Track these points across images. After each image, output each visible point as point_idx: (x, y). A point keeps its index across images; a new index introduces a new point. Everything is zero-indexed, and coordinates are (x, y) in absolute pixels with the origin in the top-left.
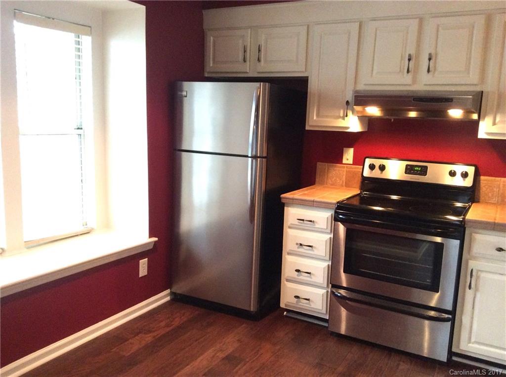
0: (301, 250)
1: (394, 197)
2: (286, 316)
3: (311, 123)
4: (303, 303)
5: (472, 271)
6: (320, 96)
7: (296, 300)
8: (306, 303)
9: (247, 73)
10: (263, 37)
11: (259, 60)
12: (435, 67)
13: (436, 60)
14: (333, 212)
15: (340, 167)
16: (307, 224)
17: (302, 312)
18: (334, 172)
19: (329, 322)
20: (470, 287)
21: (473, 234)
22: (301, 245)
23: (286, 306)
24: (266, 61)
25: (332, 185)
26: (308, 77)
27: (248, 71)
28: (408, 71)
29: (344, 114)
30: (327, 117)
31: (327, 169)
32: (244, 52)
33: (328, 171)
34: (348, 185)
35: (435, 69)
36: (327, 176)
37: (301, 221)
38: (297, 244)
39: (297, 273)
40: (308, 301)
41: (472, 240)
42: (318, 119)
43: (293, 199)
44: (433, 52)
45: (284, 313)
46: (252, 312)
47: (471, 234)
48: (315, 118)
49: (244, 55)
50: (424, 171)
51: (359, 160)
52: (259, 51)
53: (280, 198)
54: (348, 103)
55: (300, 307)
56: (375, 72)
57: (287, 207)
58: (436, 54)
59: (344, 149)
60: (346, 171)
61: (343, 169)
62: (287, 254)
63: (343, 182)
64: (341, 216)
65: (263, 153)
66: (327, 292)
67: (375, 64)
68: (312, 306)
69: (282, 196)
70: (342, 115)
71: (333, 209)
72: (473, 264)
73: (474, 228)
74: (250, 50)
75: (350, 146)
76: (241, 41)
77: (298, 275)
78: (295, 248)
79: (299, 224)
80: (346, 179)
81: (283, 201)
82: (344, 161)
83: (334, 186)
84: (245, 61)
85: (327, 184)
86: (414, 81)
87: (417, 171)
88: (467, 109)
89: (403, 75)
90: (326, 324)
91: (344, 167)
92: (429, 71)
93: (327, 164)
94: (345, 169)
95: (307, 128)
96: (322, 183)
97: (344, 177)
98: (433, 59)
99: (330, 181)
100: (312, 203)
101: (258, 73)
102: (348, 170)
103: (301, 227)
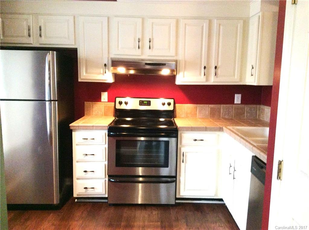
0: (87, 157)
1: (129, 119)
2: (77, 202)
3: (82, 77)
4: (90, 191)
5: (183, 153)
6: (86, 60)
7: (85, 190)
8: (92, 191)
9: (31, 44)
10: (42, 21)
11: (40, 36)
12: (153, 46)
13: (153, 42)
14: (106, 132)
15: (101, 104)
16: (90, 141)
17: (89, 197)
18: (96, 108)
19: (108, 199)
20: (183, 162)
21: (182, 134)
22: (86, 155)
23: (77, 196)
24: (46, 37)
25: (96, 115)
26: (77, 48)
27: (32, 43)
28: (139, 48)
29: (103, 72)
30: (93, 73)
31: (91, 106)
32: (29, 31)
33: (92, 106)
34: (106, 114)
35: (153, 48)
36: (92, 110)
37: (86, 140)
38: (83, 155)
39: (85, 173)
40: (93, 189)
41: (182, 137)
42: (87, 75)
43: (79, 126)
44: (151, 38)
45: (75, 200)
46: (55, 204)
47: (181, 134)
48: (84, 74)
49: (29, 32)
50: (149, 103)
51: (112, 99)
52: (40, 30)
53: (69, 127)
54: (105, 65)
55: (88, 194)
56: (119, 48)
57: (74, 132)
58: (153, 39)
59: (102, 93)
60: (104, 106)
61: (102, 105)
62: (76, 162)
63: (103, 113)
64: (111, 133)
65: (55, 98)
66: (105, 180)
67: (119, 43)
68: (96, 192)
69: (71, 125)
70: (102, 72)
71: (106, 129)
72: (183, 150)
73: (182, 131)
74: (33, 29)
75: (105, 91)
76: (25, 22)
77: (85, 174)
78: (82, 157)
79: (85, 142)
80: (104, 111)
81: (72, 128)
82: (102, 100)
83: (97, 116)
84: (29, 36)
85: (92, 115)
86: (142, 53)
87: (146, 103)
88: (172, 69)
89: (136, 50)
90: (106, 201)
91: (103, 104)
92: (150, 48)
93: (91, 102)
94: (103, 105)
95: (80, 80)
96: (89, 114)
97: (103, 110)
98: (152, 41)
99: (94, 113)
100: (92, 127)
101: (40, 44)
102: (105, 105)
103: (86, 144)
